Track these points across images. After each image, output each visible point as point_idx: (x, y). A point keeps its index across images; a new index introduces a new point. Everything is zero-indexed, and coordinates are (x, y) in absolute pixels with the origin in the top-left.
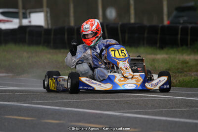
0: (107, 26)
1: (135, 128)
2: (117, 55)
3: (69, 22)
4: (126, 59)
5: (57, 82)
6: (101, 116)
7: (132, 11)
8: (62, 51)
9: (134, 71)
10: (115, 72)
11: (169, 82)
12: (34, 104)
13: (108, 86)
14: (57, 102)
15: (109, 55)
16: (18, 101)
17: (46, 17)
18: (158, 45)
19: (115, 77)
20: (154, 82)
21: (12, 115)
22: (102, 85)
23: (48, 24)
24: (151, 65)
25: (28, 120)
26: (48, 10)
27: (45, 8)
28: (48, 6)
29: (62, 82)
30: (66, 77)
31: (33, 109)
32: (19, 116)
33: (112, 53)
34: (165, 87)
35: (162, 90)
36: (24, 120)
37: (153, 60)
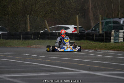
2: (66, 41)
4: (68, 42)
9: (70, 46)
11: (80, 49)
13: (63, 50)
15: (64, 41)
19: (65, 47)
20: (76, 49)
22: (61, 49)
29: (51, 49)
30: (51, 47)
35: (78, 51)
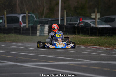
4: (61, 38)
5: (40, 45)
10: (56, 42)
15: (55, 36)
22: (52, 46)
30: (42, 43)
33: (57, 36)
34: (73, 47)
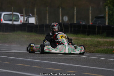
0: (63, 24)
1: (75, 71)
3: (46, 22)
6: (59, 65)
7: (75, 18)
8: (43, 35)
12: (29, 59)
14: (39, 58)
16: (22, 57)
17: (36, 19)
18: (87, 34)
21: (19, 64)
23: (36, 23)
24: (83, 43)
25: (26, 66)
26: (37, 16)
27: (35, 15)
28: (36, 15)
31: (29, 61)
32: (22, 64)
36: (24, 66)
37: (84, 40)
